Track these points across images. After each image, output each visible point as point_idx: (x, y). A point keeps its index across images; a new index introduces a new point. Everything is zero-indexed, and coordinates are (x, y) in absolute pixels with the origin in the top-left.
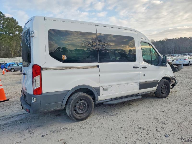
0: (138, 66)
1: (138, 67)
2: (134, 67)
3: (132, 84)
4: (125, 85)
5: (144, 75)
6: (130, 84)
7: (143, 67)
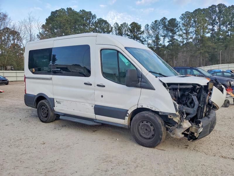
0: (91, 83)
1: (91, 85)
2: (85, 84)
3: (86, 104)
4: (77, 103)
5: (102, 96)
6: (83, 104)
7: (98, 85)
